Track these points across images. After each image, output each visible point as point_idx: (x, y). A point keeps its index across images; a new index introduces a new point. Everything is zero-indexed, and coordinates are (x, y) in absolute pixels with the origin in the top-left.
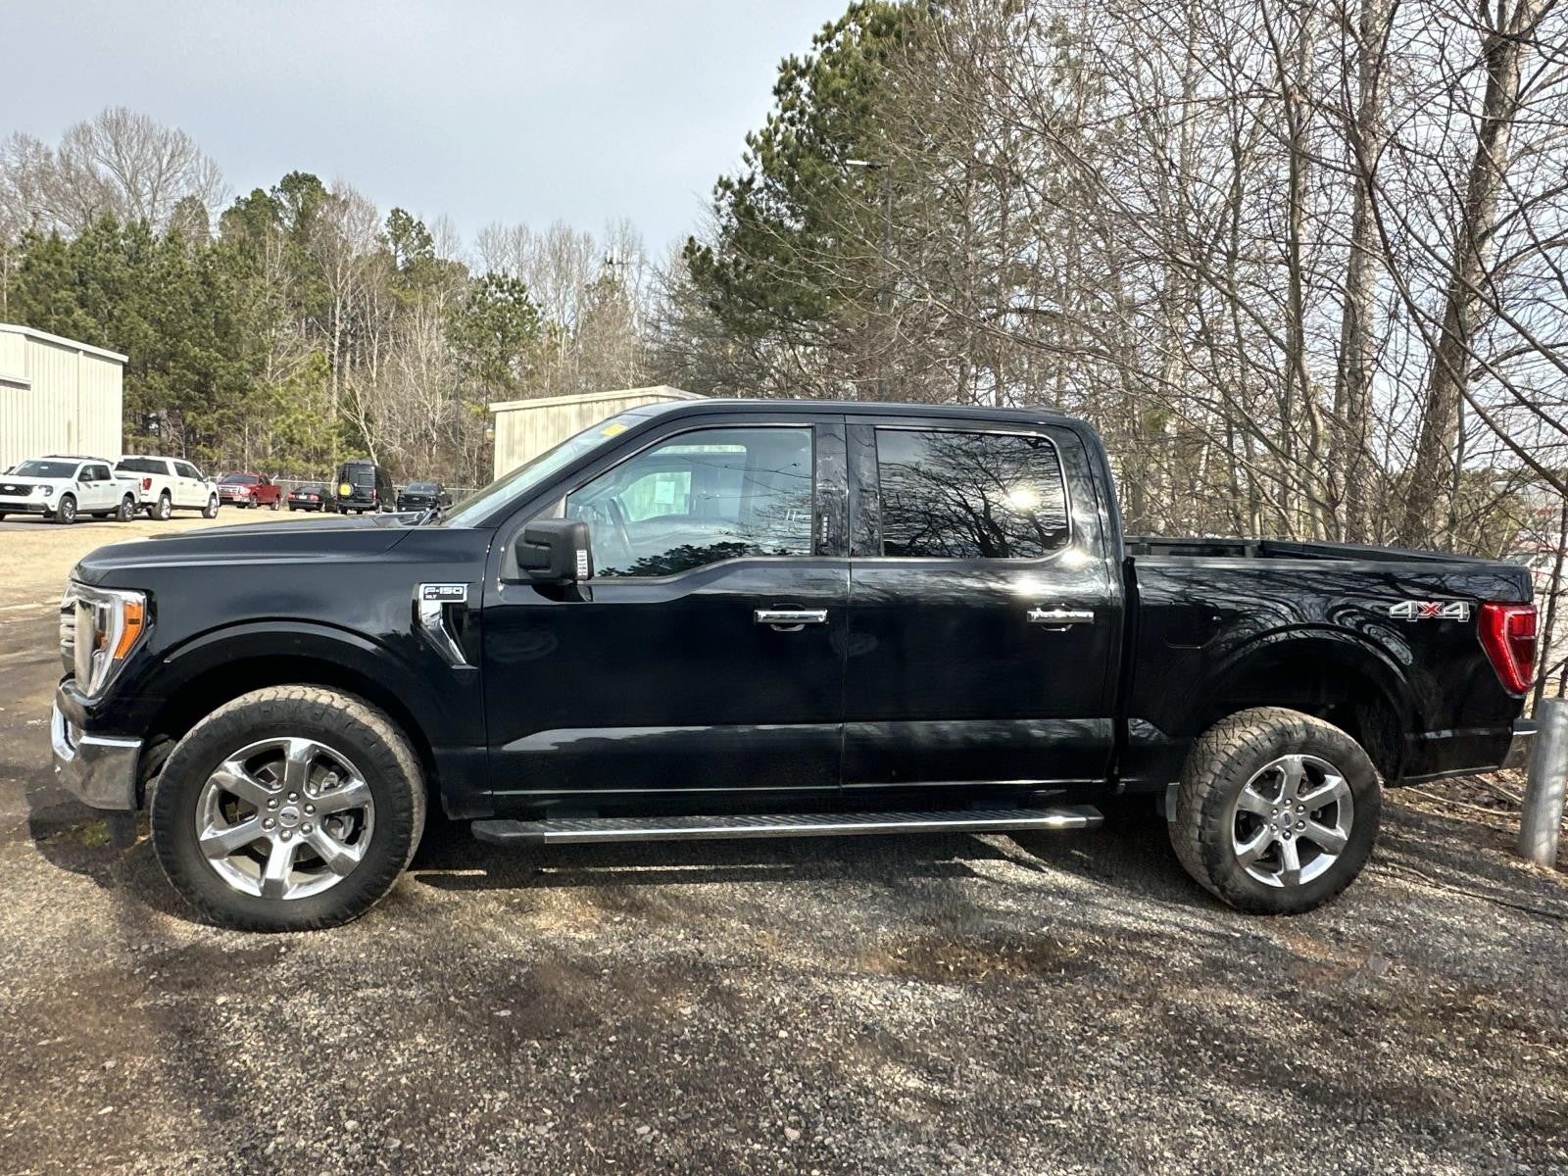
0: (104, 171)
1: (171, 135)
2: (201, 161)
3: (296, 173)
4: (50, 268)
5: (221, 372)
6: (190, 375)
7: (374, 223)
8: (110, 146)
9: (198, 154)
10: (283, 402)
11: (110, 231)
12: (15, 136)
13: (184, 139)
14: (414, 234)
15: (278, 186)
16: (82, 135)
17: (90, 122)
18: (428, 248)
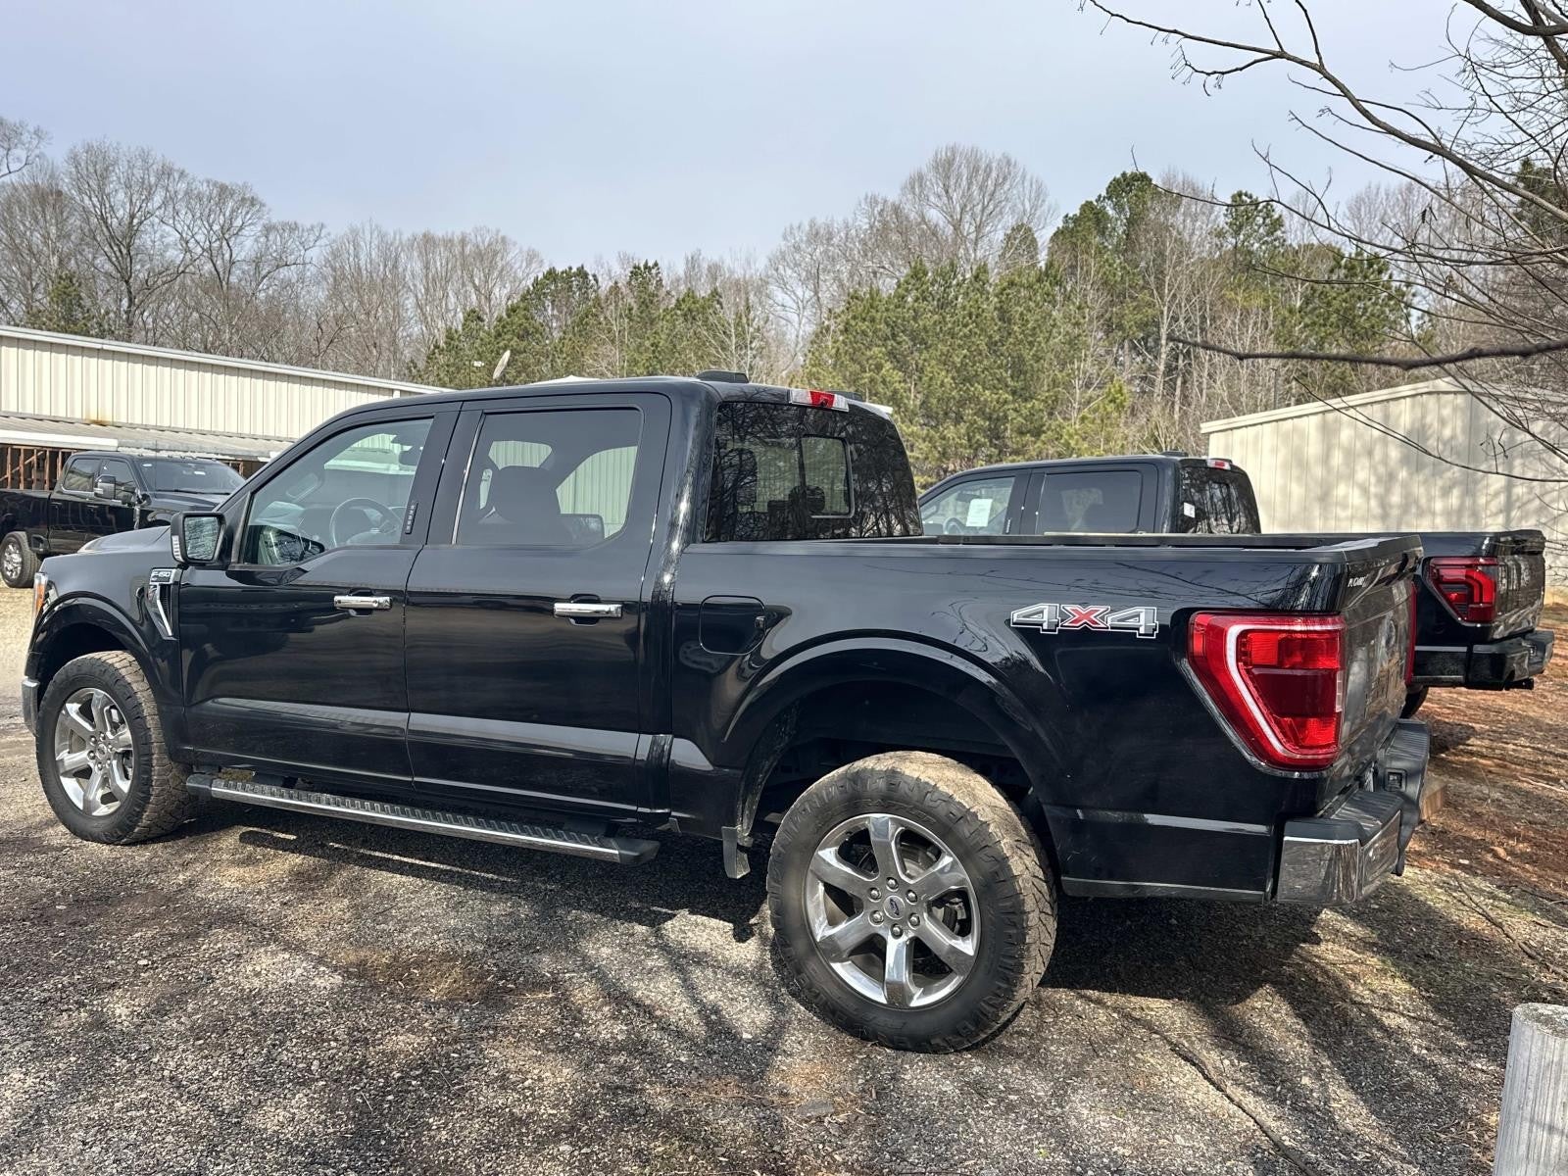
0: (934, 215)
1: (994, 165)
2: (1027, 184)
3: (1124, 175)
4: (864, 326)
5: (1012, 414)
6: (981, 422)
7: (1213, 217)
8: (940, 190)
9: (1024, 177)
10: (1072, 443)
11: (919, 279)
12: (867, 197)
13: (1009, 163)
14: (1260, 220)
15: (1104, 194)
16: (916, 184)
17: (925, 170)
18: (1279, 233)
